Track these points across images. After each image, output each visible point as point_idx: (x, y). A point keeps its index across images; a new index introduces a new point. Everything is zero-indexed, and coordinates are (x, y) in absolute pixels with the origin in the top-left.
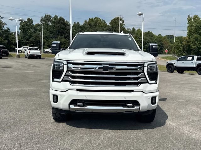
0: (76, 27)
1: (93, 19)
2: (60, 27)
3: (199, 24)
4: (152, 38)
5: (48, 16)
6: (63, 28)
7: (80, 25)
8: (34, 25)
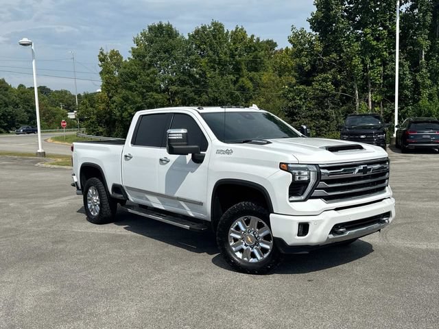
3: (127, 69)
4: (7, 92)
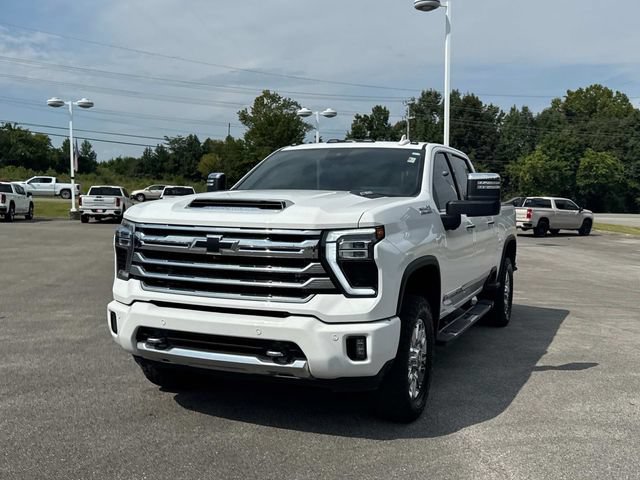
0: (516, 123)
1: (580, 91)
2: (465, 127)
5: (429, 94)
6: (473, 129)
7: (530, 114)
8: (393, 124)
